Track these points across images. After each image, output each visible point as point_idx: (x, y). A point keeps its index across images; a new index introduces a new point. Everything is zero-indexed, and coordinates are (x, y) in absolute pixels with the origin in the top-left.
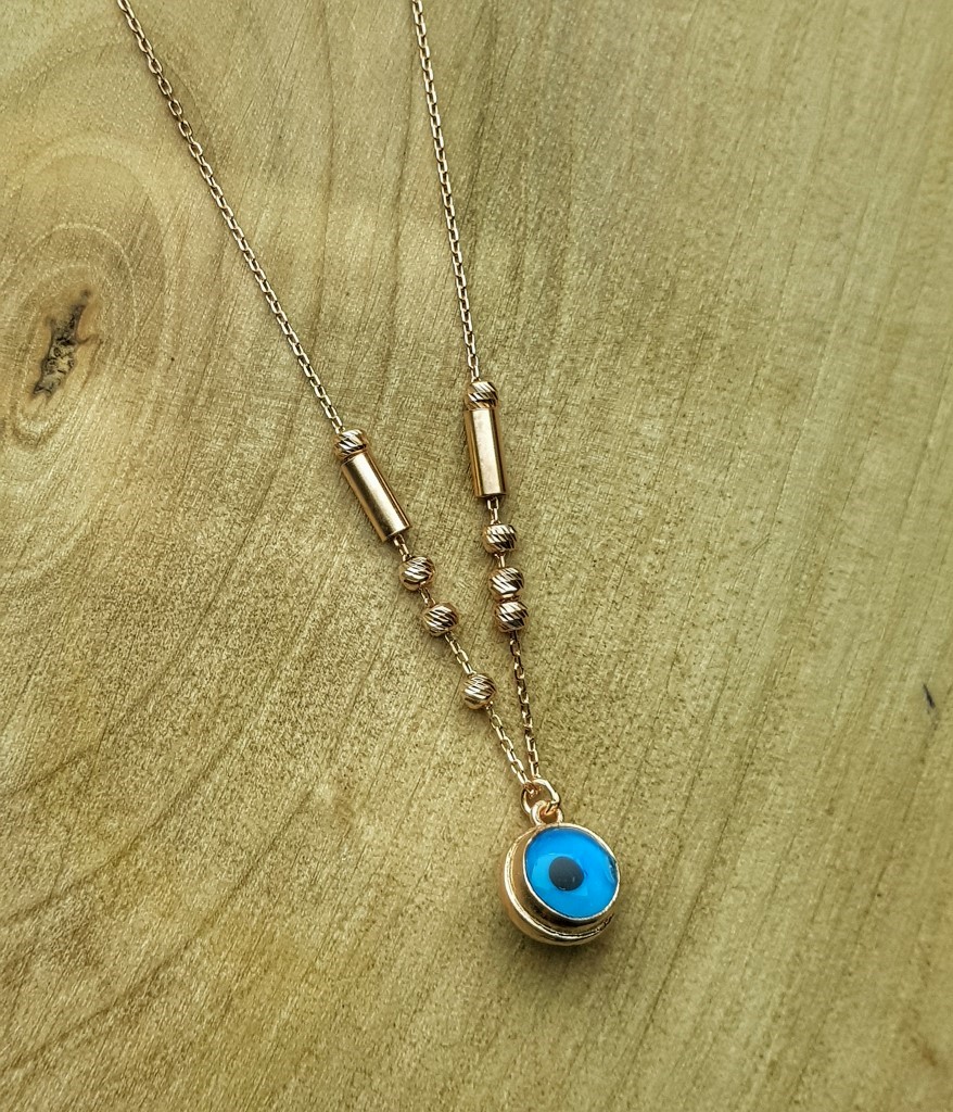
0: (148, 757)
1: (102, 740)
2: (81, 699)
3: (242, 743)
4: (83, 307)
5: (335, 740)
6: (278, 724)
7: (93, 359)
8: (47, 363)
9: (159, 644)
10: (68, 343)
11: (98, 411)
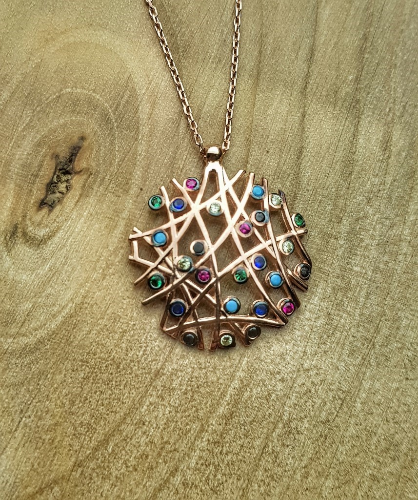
0: (107, 486)
1: (72, 471)
2: (59, 438)
3: (177, 479)
4: (80, 148)
5: (246, 482)
6: (204, 466)
7: (84, 186)
8: (51, 187)
9: (119, 399)
10: (67, 173)
11: (85, 223)
